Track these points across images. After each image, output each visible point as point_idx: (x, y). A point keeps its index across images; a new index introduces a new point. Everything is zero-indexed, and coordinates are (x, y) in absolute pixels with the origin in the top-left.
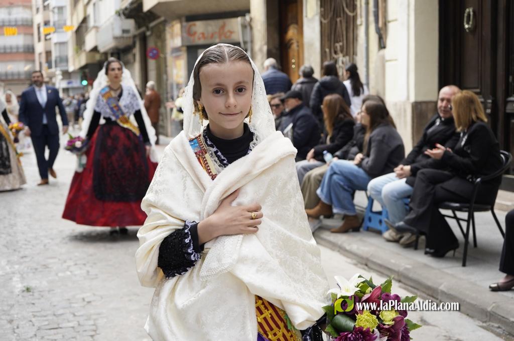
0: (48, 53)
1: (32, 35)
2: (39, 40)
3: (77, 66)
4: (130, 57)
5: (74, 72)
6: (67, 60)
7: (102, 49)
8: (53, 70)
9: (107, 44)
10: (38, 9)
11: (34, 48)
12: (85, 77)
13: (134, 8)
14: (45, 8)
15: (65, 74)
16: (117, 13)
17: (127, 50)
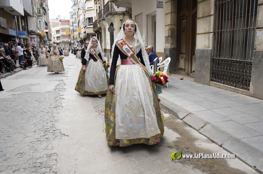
9: (83, 38)
10: (71, 26)
11: (70, 35)
12: (80, 43)
13: (85, 32)
14: (73, 26)
15: (77, 42)
16: (83, 32)
17: (86, 39)
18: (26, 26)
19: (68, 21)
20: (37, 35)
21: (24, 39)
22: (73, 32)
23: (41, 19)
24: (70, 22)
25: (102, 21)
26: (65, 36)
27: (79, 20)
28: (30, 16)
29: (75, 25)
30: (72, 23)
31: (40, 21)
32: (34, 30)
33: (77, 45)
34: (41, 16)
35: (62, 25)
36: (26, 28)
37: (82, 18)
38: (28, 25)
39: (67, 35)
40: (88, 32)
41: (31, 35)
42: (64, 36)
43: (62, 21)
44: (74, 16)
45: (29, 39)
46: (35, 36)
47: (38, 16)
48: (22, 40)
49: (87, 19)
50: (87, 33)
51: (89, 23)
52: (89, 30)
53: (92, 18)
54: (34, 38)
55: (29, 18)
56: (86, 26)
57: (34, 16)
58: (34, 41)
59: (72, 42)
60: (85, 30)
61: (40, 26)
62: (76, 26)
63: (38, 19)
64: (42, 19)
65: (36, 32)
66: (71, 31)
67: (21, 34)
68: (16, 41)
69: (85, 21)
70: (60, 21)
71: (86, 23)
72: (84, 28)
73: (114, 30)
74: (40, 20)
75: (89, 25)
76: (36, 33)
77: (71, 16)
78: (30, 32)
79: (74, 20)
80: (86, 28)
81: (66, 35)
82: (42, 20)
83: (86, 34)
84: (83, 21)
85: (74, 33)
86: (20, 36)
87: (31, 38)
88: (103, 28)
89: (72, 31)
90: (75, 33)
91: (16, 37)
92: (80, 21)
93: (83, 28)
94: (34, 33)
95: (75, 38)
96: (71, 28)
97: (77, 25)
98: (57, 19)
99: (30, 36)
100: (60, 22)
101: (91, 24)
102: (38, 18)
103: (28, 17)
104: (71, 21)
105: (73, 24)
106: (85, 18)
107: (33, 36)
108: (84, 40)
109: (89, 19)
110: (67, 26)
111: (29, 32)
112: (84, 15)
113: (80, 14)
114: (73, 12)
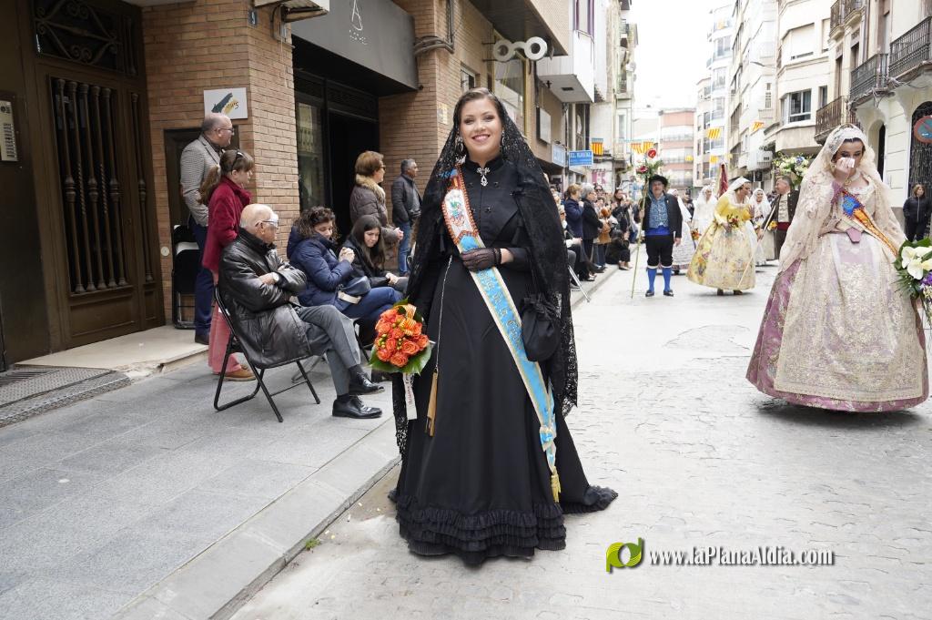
0: (706, 165)
1: (692, 148)
2: (698, 154)
4: (768, 175)
7: (749, 169)
8: (709, 179)
9: (752, 166)
10: (699, 128)
11: (692, 160)
13: (772, 147)
14: (706, 127)
16: (761, 148)
17: (767, 170)
18: (584, 136)
19: (690, 112)
20: (613, 161)
21: (578, 175)
22: (706, 149)
24: (696, 115)
26: (673, 164)
27: (740, 105)
28: (600, 101)
29: (714, 124)
30: (702, 118)
31: (621, 117)
34: (628, 99)
35: (667, 125)
36: (583, 140)
37: (753, 100)
38: (591, 132)
39: (682, 161)
40: (784, 144)
41: (597, 162)
42: (669, 164)
43: (667, 112)
44: (714, 95)
45: (589, 176)
46: (608, 166)
47: (620, 100)
48: (574, 176)
49: (783, 100)
50: (778, 149)
51: (792, 113)
52: (792, 139)
53: (807, 93)
54: (603, 172)
56: (778, 125)
57: (608, 103)
58: (603, 182)
59: (697, 183)
60: (770, 141)
64: (629, 110)
65: (611, 152)
66: (699, 145)
67: (578, 161)
68: (562, 183)
69: (768, 105)
70: (661, 113)
71: (773, 114)
72: (765, 132)
74: (623, 112)
75: (793, 119)
76: (610, 155)
77: (702, 93)
79: (711, 107)
80: (776, 130)
81: (677, 161)
82: (629, 114)
83: (769, 154)
84: (763, 107)
85: (710, 151)
86: (571, 168)
87: (594, 173)
88: (871, 124)
89: (702, 145)
90: (712, 152)
91: (564, 171)
92: (744, 107)
93: (762, 131)
94: (604, 158)
95: (710, 169)
96: (699, 136)
97: (725, 121)
98: (649, 106)
99: (593, 166)
100: (660, 117)
101: (802, 114)
102: (617, 104)
103: (591, 107)
104: (700, 112)
105: (706, 120)
106: (768, 95)
107: (602, 166)
108: (759, 175)
109: (795, 96)
110: (682, 131)
112: (769, 85)
113: (748, 85)
114: (710, 78)
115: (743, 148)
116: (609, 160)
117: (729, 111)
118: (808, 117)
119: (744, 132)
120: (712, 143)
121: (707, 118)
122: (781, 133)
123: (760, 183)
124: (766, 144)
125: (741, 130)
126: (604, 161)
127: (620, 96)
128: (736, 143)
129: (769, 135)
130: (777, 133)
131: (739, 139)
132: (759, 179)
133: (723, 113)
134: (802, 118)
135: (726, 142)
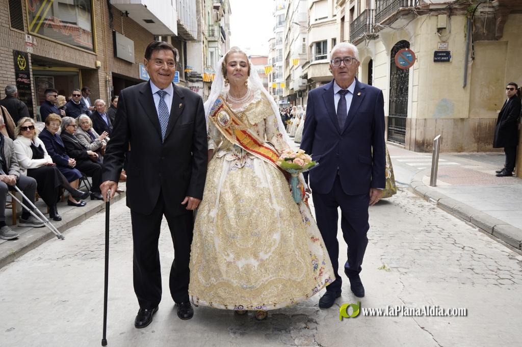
0: (274, 89)
1: (267, 78)
2: (270, 81)
3: (286, 95)
4: (305, 93)
5: (285, 97)
6: (282, 91)
7: (295, 90)
8: (276, 95)
9: (297, 88)
11: (267, 85)
12: (289, 100)
13: (305, 77)
14: (273, 67)
15: (281, 98)
16: (300, 77)
17: (304, 91)
18: (182, 63)
19: (267, 57)
20: (204, 81)
22: (274, 78)
23: (215, 47)
24: (268, 59)
25: (367, 41)
27: (290, 52)
28: (192, 40)
29: (277, 64)
30: (271, 61)
31: (212, 53)
32: (199, 72)
33: (280, 105)
34: (216, 42)
36: (182, 66)
37: (296, 48)
38: (188, 61)
40: (313, 74)
41: (192, 81)
43: (253, 57)
44: (277, 47)
46: (200, 84)
47: (209, 41)
49: (311, 47)
50: (309, 78)
51: (317, 55)
52: (317, 71)
53: (325, 42)
54: (197, 89)
55: (189, 44)
56: (309, 62)
57: (199, 41)
60: (305, 72)
61: (212, 62)
62: (280, 67)
63: (209, 47)
64: (217, 48)
65: (203, 75)
66: (270, 75)
69: (304, 51)
71: (307, 57)
72: (303, 67)
73: (412, 59)
74: (213, 50)
75: (317, 59)
76: (201, 77)
77: (271, 47)
78: (190, 77)
79: (276, 54)
82: (217, 51)
83: (305, 81)
84: (301, 52)
85: (276, 80)
89: (272, 76)
90: (277, 80)
93: (301, 67)
94: (197, 79)
95: (276, 91)
97: (283, 63)
99: (191, 84)
101: (322, 55)
102: (208, 44)
103: (187, 44)
104: (270, 57)
105: (274, 61)
106: (304, 45)
107: (196, 85)
108: (300, 93)
109: (318, 44)
111: (188, 76)
112: (304, 39)
113: (293, 39)
114: (275, 38)
115: (292, 78)
116: (202, 81)
117: (285, 56)
118: (326, 57)
119: (292, 68)
120: (277, 75)
121: (274, 60)
122: (311, 67)
123: (301, 98)
124: (303, 74)
125: (291, 66)
126: (197, 81)
127: (210, 39)
128: (288, 75)
129: (304, 69)
130: (309, 67)
131: (290, 72)
132: (300, 96)
133: (282, 58)
134: (323, 58)
135: (283, 74)
